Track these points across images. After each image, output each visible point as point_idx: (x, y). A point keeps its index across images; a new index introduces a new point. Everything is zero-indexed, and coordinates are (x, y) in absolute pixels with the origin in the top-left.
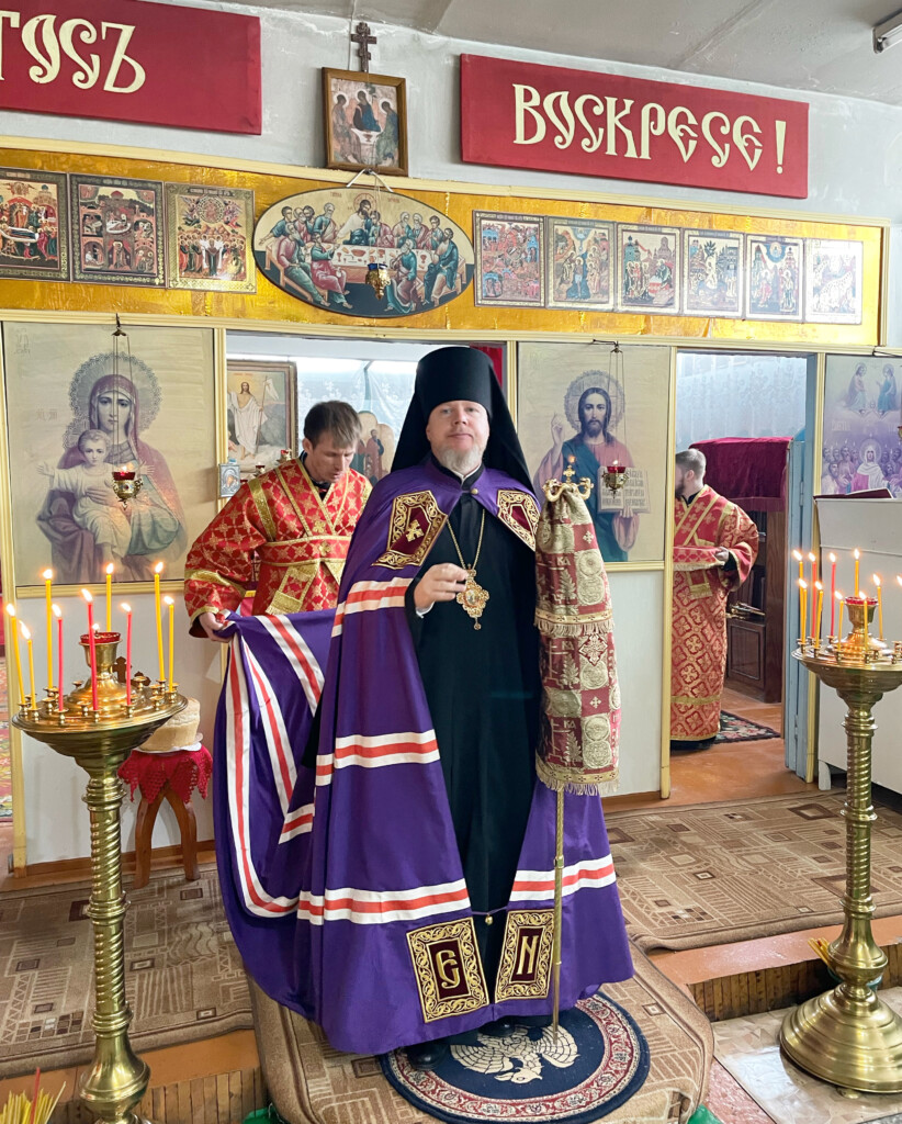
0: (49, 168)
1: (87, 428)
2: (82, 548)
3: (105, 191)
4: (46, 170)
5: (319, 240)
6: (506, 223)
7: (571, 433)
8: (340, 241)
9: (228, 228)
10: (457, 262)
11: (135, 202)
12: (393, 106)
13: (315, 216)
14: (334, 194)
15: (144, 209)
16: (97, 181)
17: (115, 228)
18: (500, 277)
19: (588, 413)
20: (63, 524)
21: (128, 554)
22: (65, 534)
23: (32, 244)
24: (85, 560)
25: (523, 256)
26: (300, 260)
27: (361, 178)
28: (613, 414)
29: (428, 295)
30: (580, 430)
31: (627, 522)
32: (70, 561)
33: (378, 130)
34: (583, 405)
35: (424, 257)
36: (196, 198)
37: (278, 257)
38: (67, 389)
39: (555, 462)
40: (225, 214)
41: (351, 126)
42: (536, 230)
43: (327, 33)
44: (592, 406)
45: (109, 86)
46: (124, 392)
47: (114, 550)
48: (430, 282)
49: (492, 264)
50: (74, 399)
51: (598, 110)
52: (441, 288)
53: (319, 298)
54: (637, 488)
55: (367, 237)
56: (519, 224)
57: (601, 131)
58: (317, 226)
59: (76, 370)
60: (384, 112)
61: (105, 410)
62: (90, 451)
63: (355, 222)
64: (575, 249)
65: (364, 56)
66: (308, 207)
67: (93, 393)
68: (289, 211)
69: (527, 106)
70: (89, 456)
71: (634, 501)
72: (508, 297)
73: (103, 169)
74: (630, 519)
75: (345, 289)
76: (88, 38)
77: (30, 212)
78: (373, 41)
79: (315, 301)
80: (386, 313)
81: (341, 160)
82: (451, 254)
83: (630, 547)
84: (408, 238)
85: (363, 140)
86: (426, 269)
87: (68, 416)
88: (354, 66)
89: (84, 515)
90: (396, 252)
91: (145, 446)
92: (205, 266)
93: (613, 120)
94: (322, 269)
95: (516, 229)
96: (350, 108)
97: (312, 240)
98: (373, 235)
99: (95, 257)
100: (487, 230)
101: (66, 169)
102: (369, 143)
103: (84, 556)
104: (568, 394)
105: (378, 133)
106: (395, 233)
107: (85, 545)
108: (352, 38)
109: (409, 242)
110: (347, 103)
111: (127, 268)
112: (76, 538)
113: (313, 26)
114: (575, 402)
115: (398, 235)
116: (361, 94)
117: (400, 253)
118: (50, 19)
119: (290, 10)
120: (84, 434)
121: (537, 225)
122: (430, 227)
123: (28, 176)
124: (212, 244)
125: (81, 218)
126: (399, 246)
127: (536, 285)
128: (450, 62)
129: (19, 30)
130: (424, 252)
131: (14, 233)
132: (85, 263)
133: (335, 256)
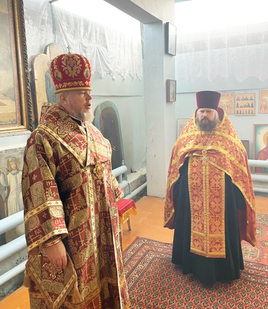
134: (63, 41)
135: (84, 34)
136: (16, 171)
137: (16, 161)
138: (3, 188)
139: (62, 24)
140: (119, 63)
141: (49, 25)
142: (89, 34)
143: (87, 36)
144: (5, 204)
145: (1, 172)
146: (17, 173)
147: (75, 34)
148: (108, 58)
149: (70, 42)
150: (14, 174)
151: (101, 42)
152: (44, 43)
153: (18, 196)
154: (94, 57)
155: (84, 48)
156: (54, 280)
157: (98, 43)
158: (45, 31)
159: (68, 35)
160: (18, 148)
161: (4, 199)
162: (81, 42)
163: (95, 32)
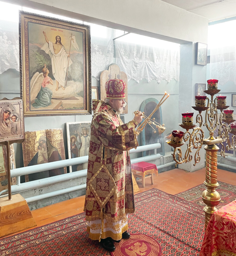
134: (120, 61)
135: (137, 55)
136: (86, 135)
137: (87, 130)
138: (78, 143)
139: (121, 51)
140: (164, 71)
141: (112, 53)
142: (140, 54)
143: (138, 56)
144: (79, 152)
145: (78, 135)
146: (87, 136)
147: (129, 56)
148: (154, 69)
149: (126, 61)
150: (85, 137)
151: (150, 58)
152: (108, 64)
153: (86, 149)
154: (143, 69)
155: (136, 64)
156: (104, 190)
157: (147, 59)
158: (109, 57)
159: (125, 57)
160: (89, 123)
161: (78, 149)
162: (134, 60)
163: (145, 53)
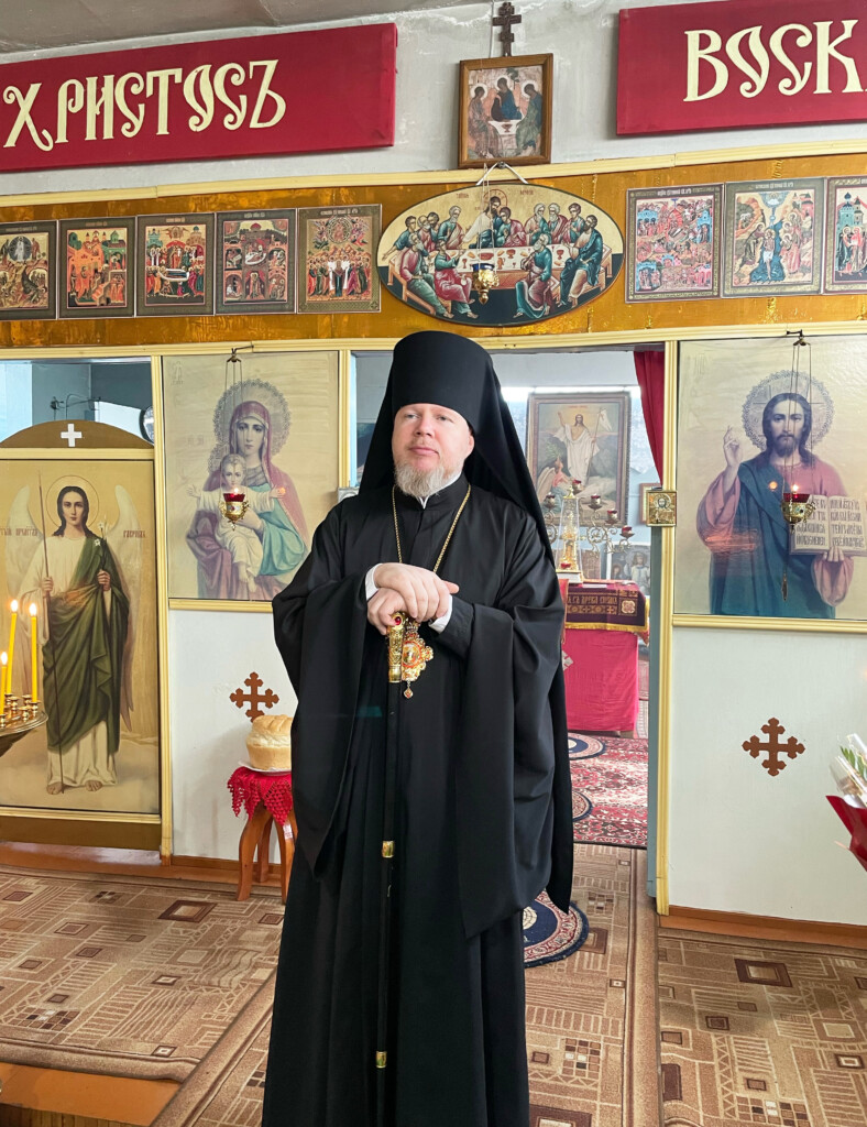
0: (201, 209)
1: (228, 451)
2: (222, 565)
3: (246, 225)
4: (198, 212)
5: (444, 247)
6: (669, 200)
7: (751, 451)
8: (465, 246)
9: (355, 247)
10: (601, 253)
11: (271, 232)
12: (538, 87)
13: (440, 222)
14: (460, 196)
15: (279, 238)
16: (240, 216)
17: (252, 260)
18: (659, 265)
19: (778, 426)
20: (207, 542)
21: (260, 574)
22: (208, 552)
23: (184, 283)
24: (223, 578)
25: (691, 236)
26: (424, 271)
27: (492, 174)
28: (814, 426)
29: (565, 295)
30: (765, 448)
31: (835, 568)
32: (212, 578)
33: (519, 117)
34: (769, 416)
35: (560, 252)
36: (325, 220)
37: (401, 270)
38: (212, 416)
39: (728, 488)
40: (352, 233)
41: (488, 119)
42: (709, 202)
43: (467, 24)
44: (783, 417)
45: (254, 124)
46: (259, 418)
47: (249, 569)
48: (567, 280)
49: (649, 251)
50: (217, 426)
51: (803, 42)
52: (580, 286)
53: (442, 310)
54: (851, 523)
55: (496, 237)
56: (686, 199)
57: (808, 66)
58: (441, 233)
59: (218, 398)
60: (527, 96)
61: (241, 435)
62: (230, 474)
63: (484, 222)
64: (764, 220)
65: (507, 39)
66: (433, 214)
67: (233, 420)
68: (413, 220)
69: (703, 54)
70: (229, 479)
71: (846, 540)
72: (669, 289)
73: (244, 203)
74: (840, 563)
75: (470, 298)
76: (236, 80)
77: (183, 253)
78: (518, 19)
79: (437, 313)
80: (515, 320)
81: (476, 157)
82: (594, 244)
83: (839, 601)
84: (543, 233)
85: (501, 131)
86: (563, 265)
87: (212, 442)
88: (496, 52)
89: (223, 535)
90: (528, 251)
91: (276, 469)
92: (332, 288)
93: (825, 49)
94: (446, 279)
95: (683, 205)
96: (487, 101)
97: (436, 249)
98: (503, 235)
99: (235, 289)
100: (643, 211)
101: (214, 209)
102: (507, 134)
103: (223, 572)
104: (748, 403)
105: (518, 121)
106: (527, 229)
107: (225, 564)
108: (495, 22)
109: (544, 237)
110: (485, 95)
111: (262, 297)
112: (216, 557)
113: (453, 20)
114: (759, 413)
115: (531, 231)
116: (502, 82)
117: (532, 251)
118: (206, 68)
119: (427, 8)
120: (225, 458)
121: (711, 197)
122: (569, 217)
123: (183, 220)
124: (339, 265)
125: (225, 252)
126: (532, 244)
127: (706, 271)
128: (608, 23)
129: (181, 85)
130: (561, 247)
131: (170, 274)
132: (227, 296)
133: (461, 263)
